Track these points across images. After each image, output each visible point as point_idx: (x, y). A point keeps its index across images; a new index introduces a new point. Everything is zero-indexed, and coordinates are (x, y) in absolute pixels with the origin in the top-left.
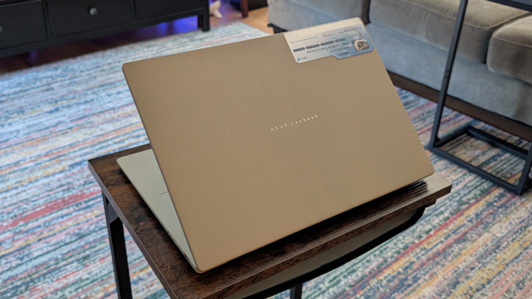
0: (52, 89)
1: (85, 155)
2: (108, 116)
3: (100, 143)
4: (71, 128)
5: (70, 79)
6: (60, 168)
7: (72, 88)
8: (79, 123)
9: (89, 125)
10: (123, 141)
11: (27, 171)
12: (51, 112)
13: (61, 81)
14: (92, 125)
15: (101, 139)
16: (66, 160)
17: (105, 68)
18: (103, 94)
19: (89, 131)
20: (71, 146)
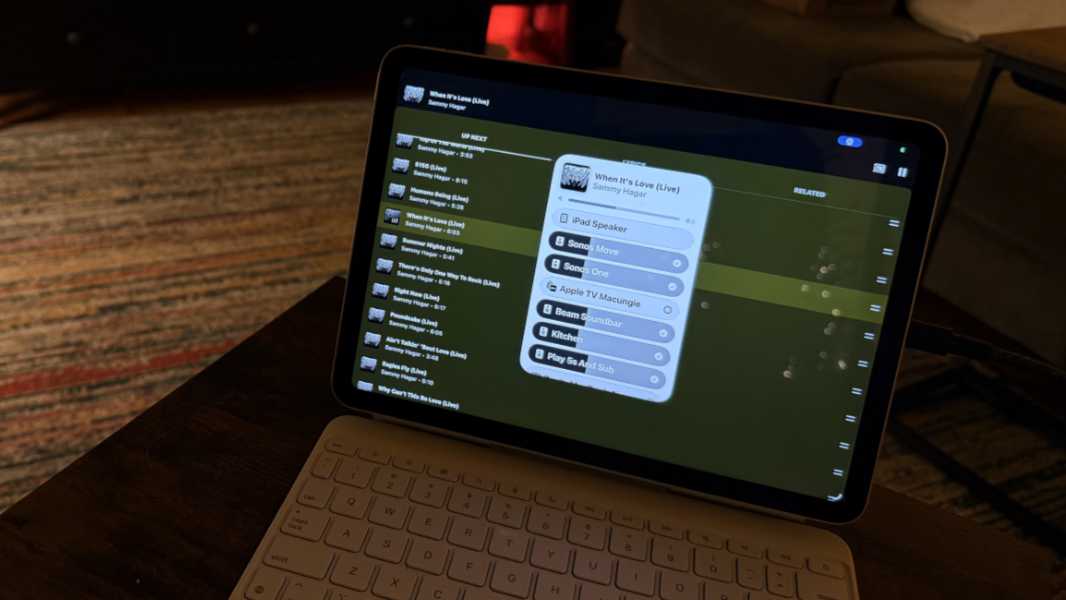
0: (145, 160)
1: (139, 292)
2: (220, 226)
3: (177, 275)
4: (140, 238)
5: (186, 147)
6: (81, 308)
7: (183, 164)
8: (161, 229)
9: (177, 237)
10: (220, 280)
11: (19, 304)
12: (121, 201)
13: (170, 148)
14: (183, 239)
15: (185, 268)
16: (99, 297)
17: (258, 137)
18: (229, 184)
19: (169, 248)
20: (125, 271)
